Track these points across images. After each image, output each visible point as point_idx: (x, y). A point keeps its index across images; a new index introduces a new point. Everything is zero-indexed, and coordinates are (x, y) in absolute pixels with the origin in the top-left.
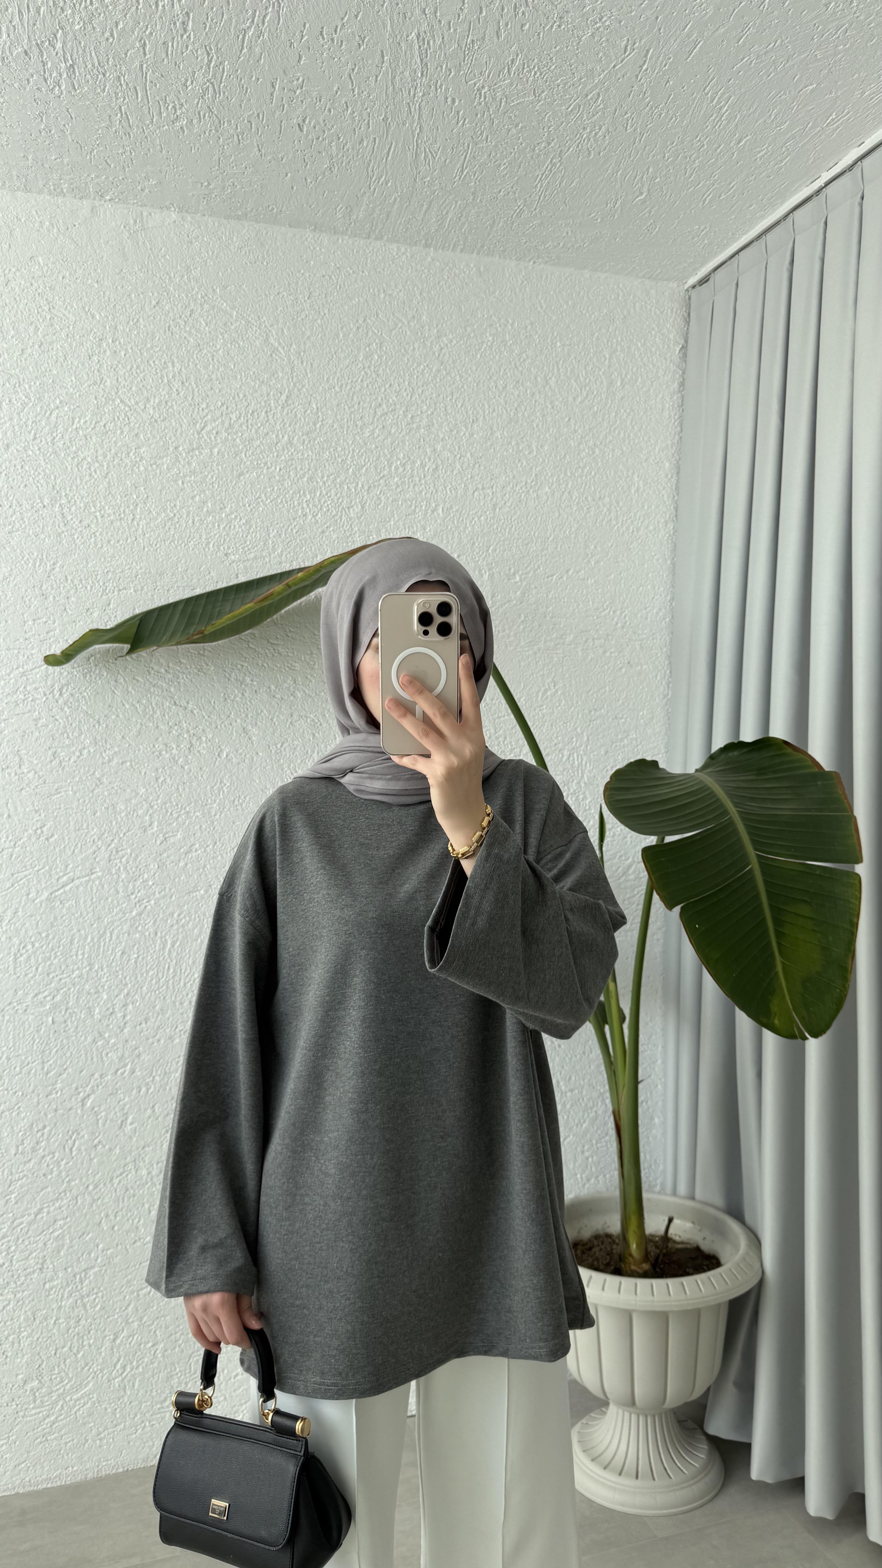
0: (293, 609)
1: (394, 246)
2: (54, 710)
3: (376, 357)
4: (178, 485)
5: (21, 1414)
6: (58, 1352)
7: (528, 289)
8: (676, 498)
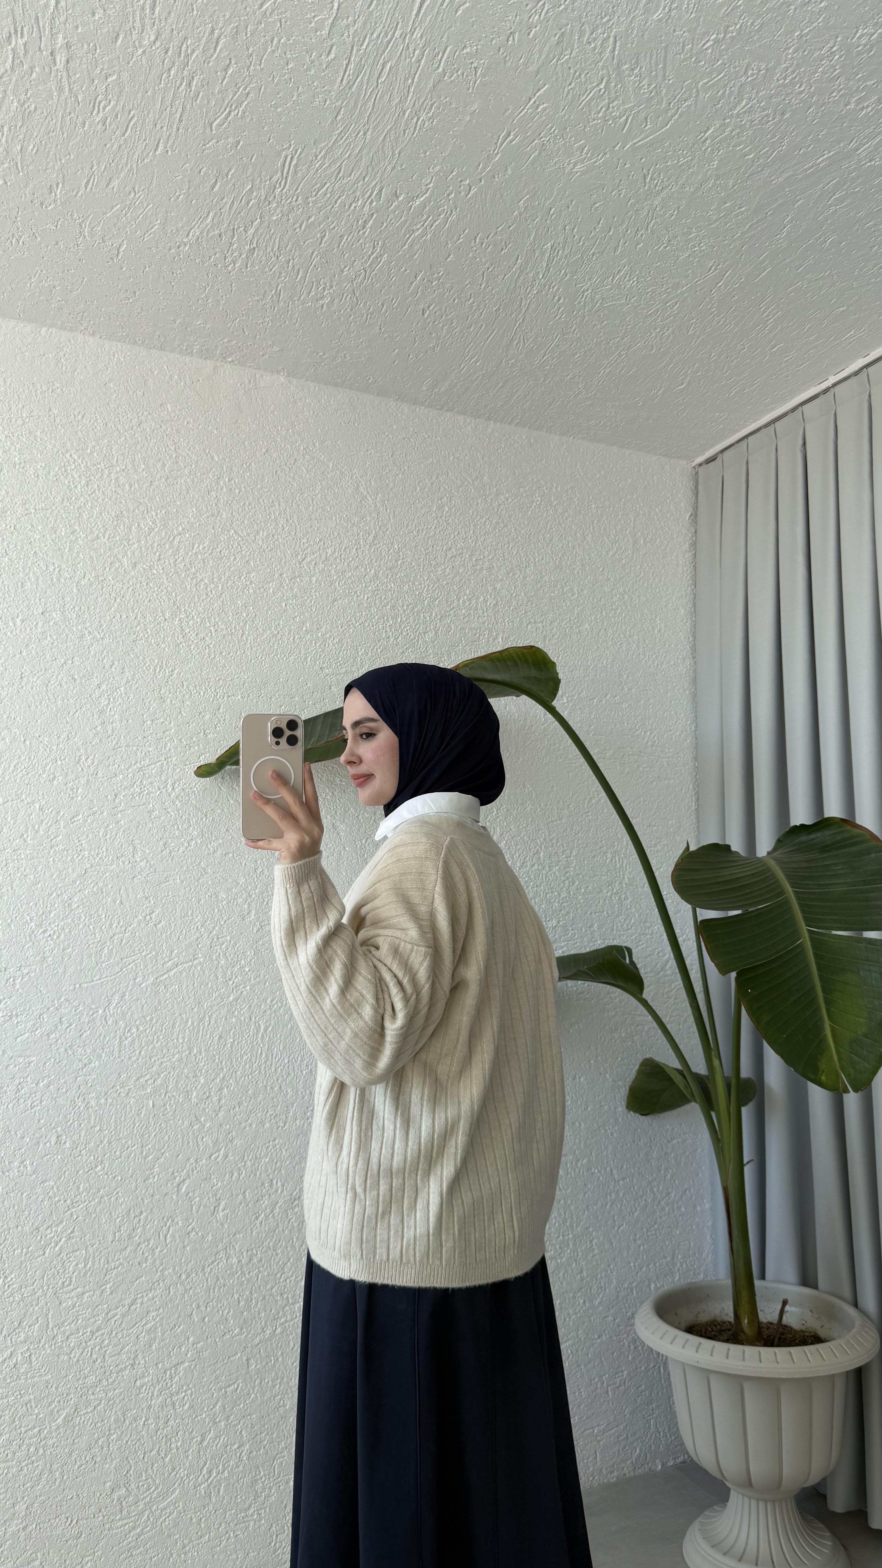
2: (166, 803)
4: (282, 606)
6: (146, 1456)
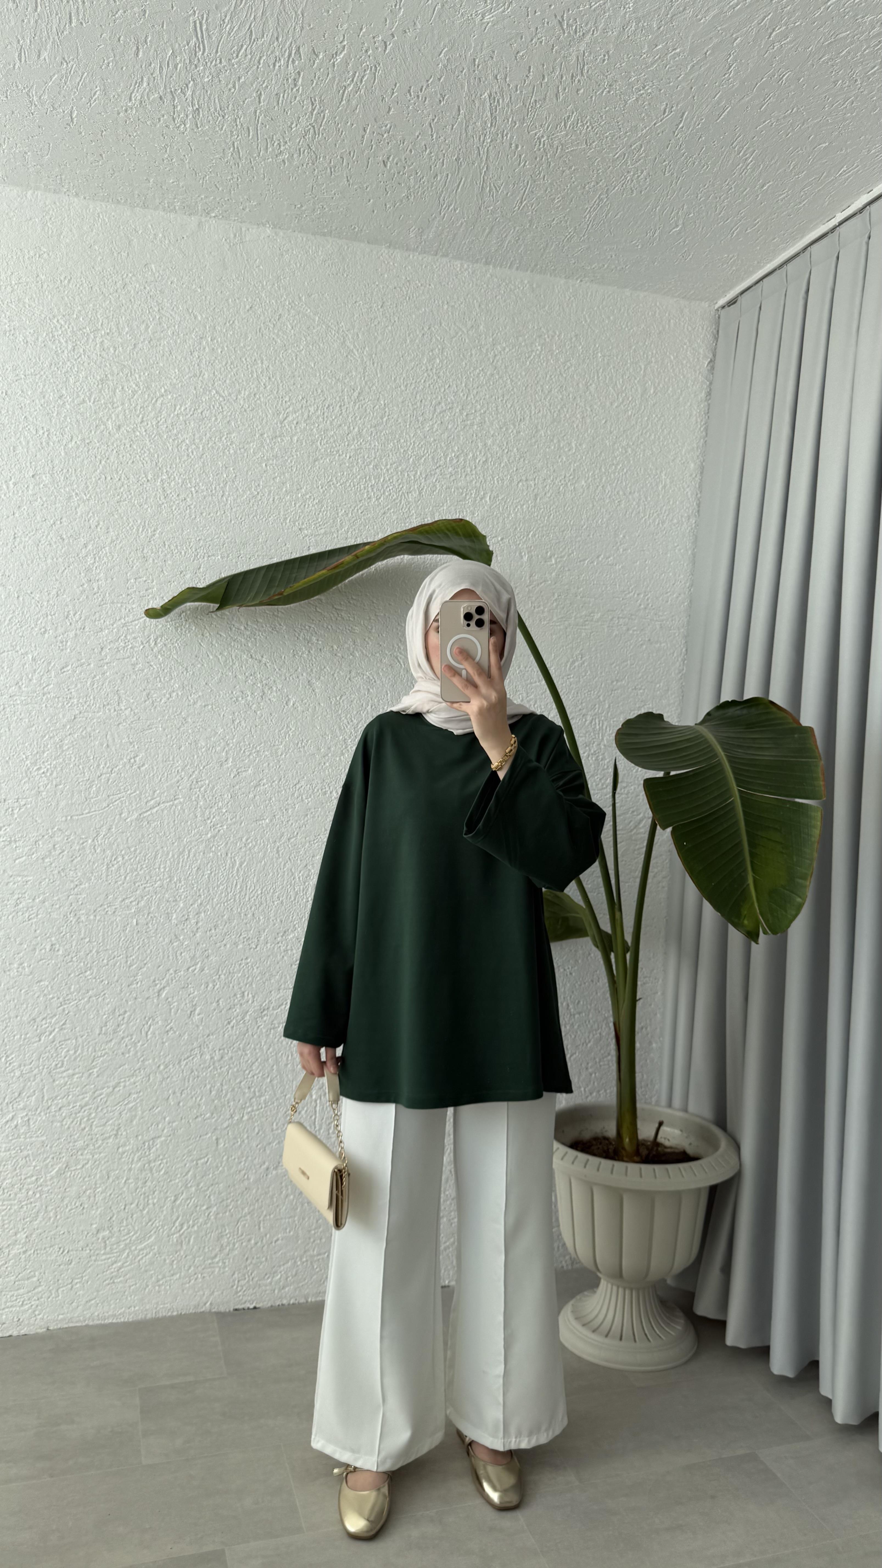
0: (356, 579)
1: (458, 263)
2: (149, 657)
3: (438, 361)
4: (262, 467)
5: (93, 1258)
6: (127, 1208)
7: (574, 305)
8: (699, 495)
